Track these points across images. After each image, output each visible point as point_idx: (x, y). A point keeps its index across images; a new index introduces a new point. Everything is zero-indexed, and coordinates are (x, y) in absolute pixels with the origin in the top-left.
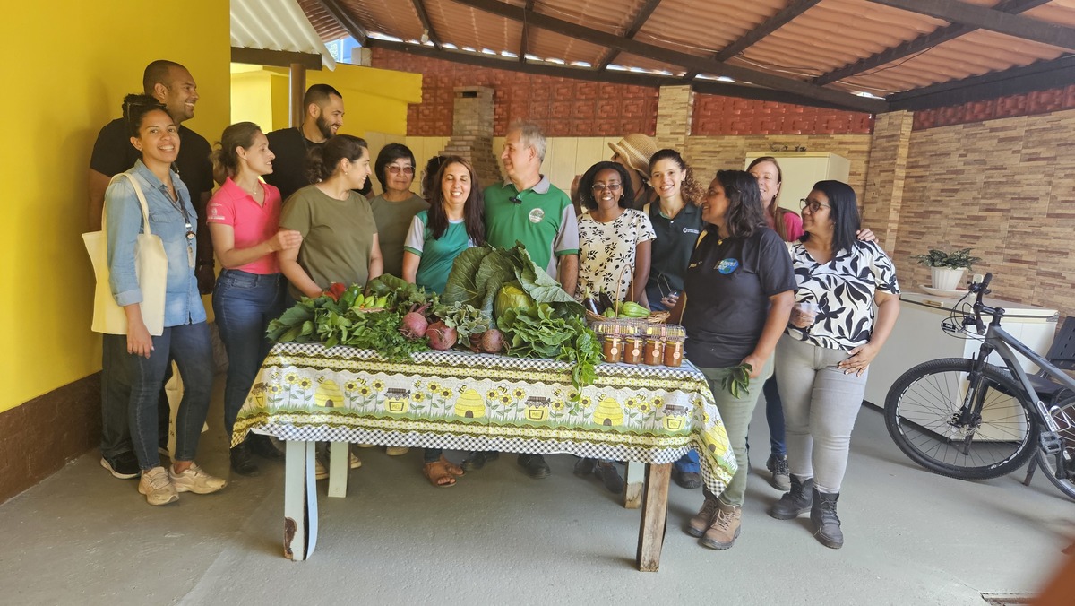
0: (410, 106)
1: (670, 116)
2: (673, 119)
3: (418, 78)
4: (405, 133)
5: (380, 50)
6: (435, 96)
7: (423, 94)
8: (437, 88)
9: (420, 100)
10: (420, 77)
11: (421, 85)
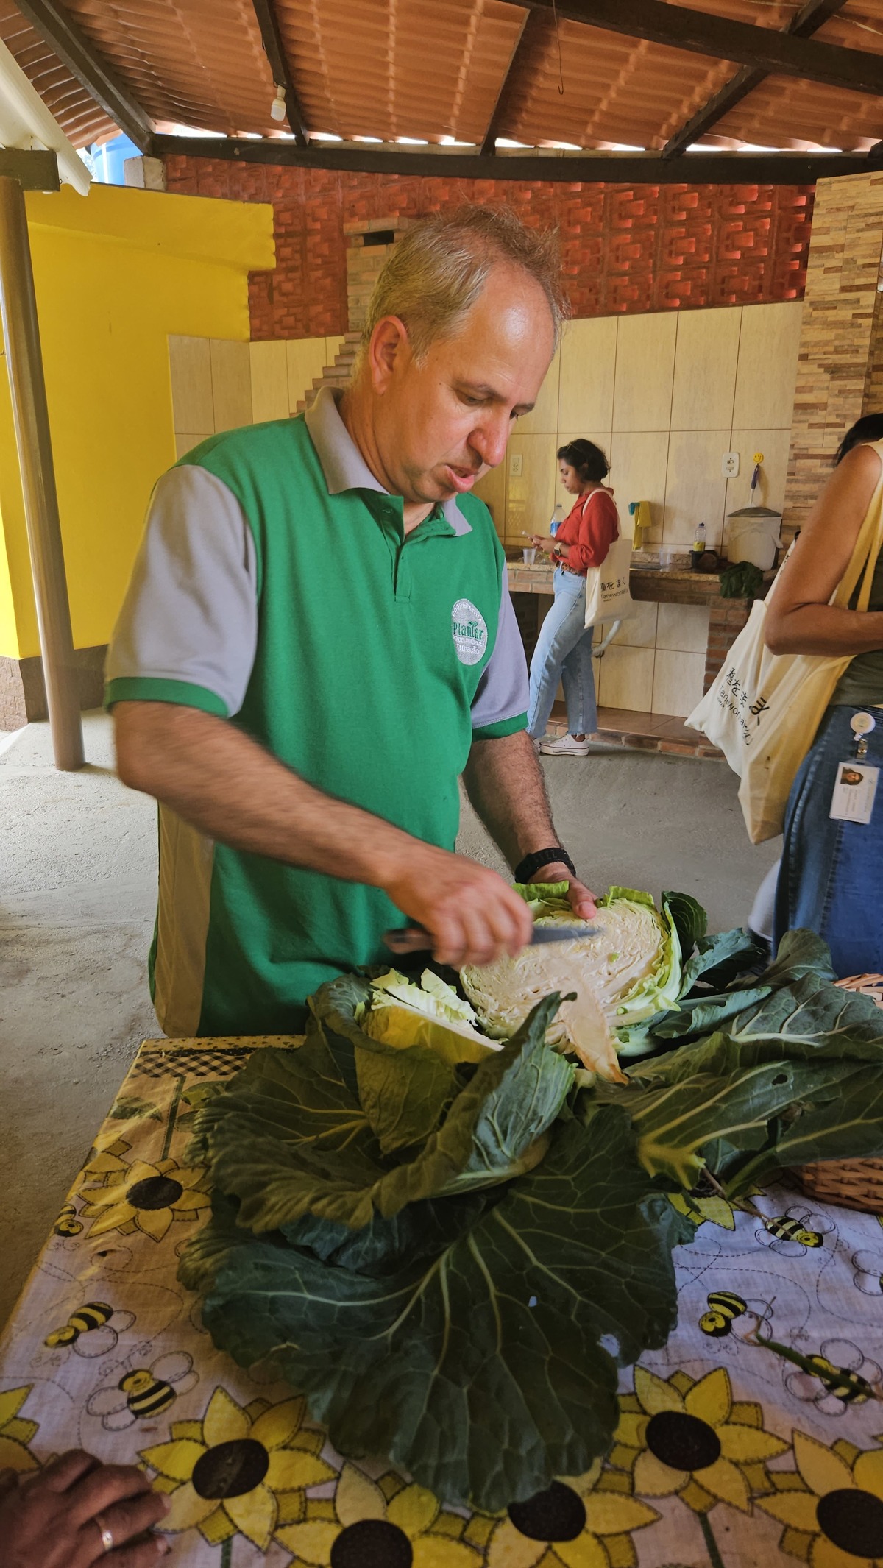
0: (253, 276)
1: (842, 248)
2: (847, 254)
3: (265, 213)
4: (247, 334)
5: (183, 161)
6: (303, 252)
7: (278, 248)
8: (306, 232)
9: (270, 262)
10: (267, 211)
11: (272, 230)
